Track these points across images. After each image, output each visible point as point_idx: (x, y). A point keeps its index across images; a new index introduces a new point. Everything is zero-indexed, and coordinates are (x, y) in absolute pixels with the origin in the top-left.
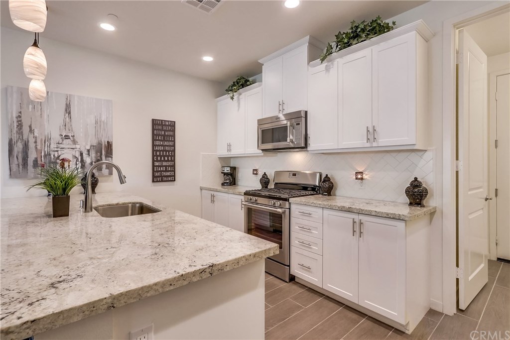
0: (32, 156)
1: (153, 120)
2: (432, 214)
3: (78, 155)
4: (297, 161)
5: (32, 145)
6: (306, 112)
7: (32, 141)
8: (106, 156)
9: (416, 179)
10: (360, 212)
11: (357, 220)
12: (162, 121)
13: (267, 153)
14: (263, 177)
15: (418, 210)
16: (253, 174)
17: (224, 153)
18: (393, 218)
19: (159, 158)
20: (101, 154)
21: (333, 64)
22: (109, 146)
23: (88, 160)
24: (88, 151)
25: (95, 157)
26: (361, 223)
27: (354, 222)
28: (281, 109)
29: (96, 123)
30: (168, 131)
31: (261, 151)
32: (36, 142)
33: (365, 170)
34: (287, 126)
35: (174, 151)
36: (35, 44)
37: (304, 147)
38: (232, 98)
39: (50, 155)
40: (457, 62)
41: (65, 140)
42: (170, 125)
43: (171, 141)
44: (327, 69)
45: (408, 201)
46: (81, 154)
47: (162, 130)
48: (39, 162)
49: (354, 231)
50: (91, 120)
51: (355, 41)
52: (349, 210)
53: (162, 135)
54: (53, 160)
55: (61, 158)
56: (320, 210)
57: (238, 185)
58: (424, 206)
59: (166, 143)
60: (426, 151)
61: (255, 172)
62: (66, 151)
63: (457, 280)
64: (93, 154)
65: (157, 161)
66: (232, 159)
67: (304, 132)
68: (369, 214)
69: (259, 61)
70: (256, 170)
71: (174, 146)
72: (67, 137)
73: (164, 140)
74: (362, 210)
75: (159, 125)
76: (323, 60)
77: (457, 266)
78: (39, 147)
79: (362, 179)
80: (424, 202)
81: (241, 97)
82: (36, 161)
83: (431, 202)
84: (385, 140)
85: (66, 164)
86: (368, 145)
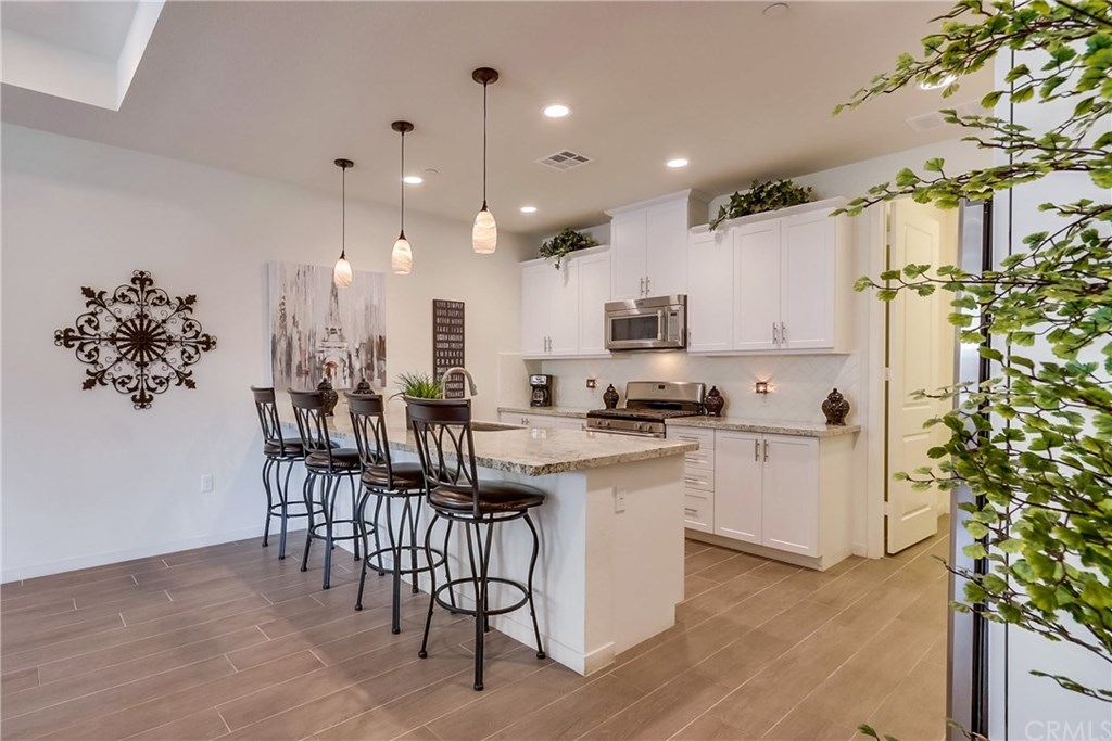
0: (296, 359)
1: (435, 301)
2: (856, 433)
3: (346, 358)
4: (666, 367)
5: (295, 343)
6: (686, 297)
7: (295, 337)
8: (378, 359)
9: (835, 390)
10: (765, 431)
11: (761, 442)
12: (447, 302)
13: (619, 355)
14: (608, 391)
15: (838, 429)
16: (588, 386)
17: (537, 352)
18: (805, 435)
19: (443, 361)
20: (372, 356)
21: (725, 233)
22: (382, 342)
23: (357, 365)
24: (358, 351)
25: (366, 361)
26: (766, 445)
27: (757, 444)
28: (644, 289)
29: (367, 309)
30: (454, 318)
31: (609, 352)
32: (299, 339)
33: (769, 381)
34: (657, 317)
35: (463, 349)
36: (402, 237)
37: (683, 348)
38: (558, 266)
39: (315, 357)
40: (888, 241)
41: (332, 336)
42: (457, 309)
43: (459, 334)
44: (718, 239)
45: (826, 419)
46: (350, 356)
47: (448, 317)
48: (303, 368)
49: (757, 456)
50: (360, 305)
51: (758, 208)
52: (751, 430)
53: (446, 325)
54: (318, 365)
55: (327, 361)
56: (711, 432)
57: (555, 405)
58: (844, 425)
59: (452, 338)
60: (848, 355)
61: (591, 384)
62: (332, 351)
63: (886, 517)
64: (363, 356)
65: (441, 366)
66: (543, 363)
67: (681, 326)
68: (776, 433)
69: (607, 213)
70: (593, 381)
71: (463, 342)
72: (333, 331)
73: (449, 333)
74: (768, 428)
75: (443, 309)
76: (713, 228)
77: (886, 500)
78: (302, 346)
79: (765, 392)
80: (846, 420)
81: (570, 264)
82: (300, 366)
83: (854, 420)
84: (796, 342)
85: (332, 370)
86: (775, 347)
